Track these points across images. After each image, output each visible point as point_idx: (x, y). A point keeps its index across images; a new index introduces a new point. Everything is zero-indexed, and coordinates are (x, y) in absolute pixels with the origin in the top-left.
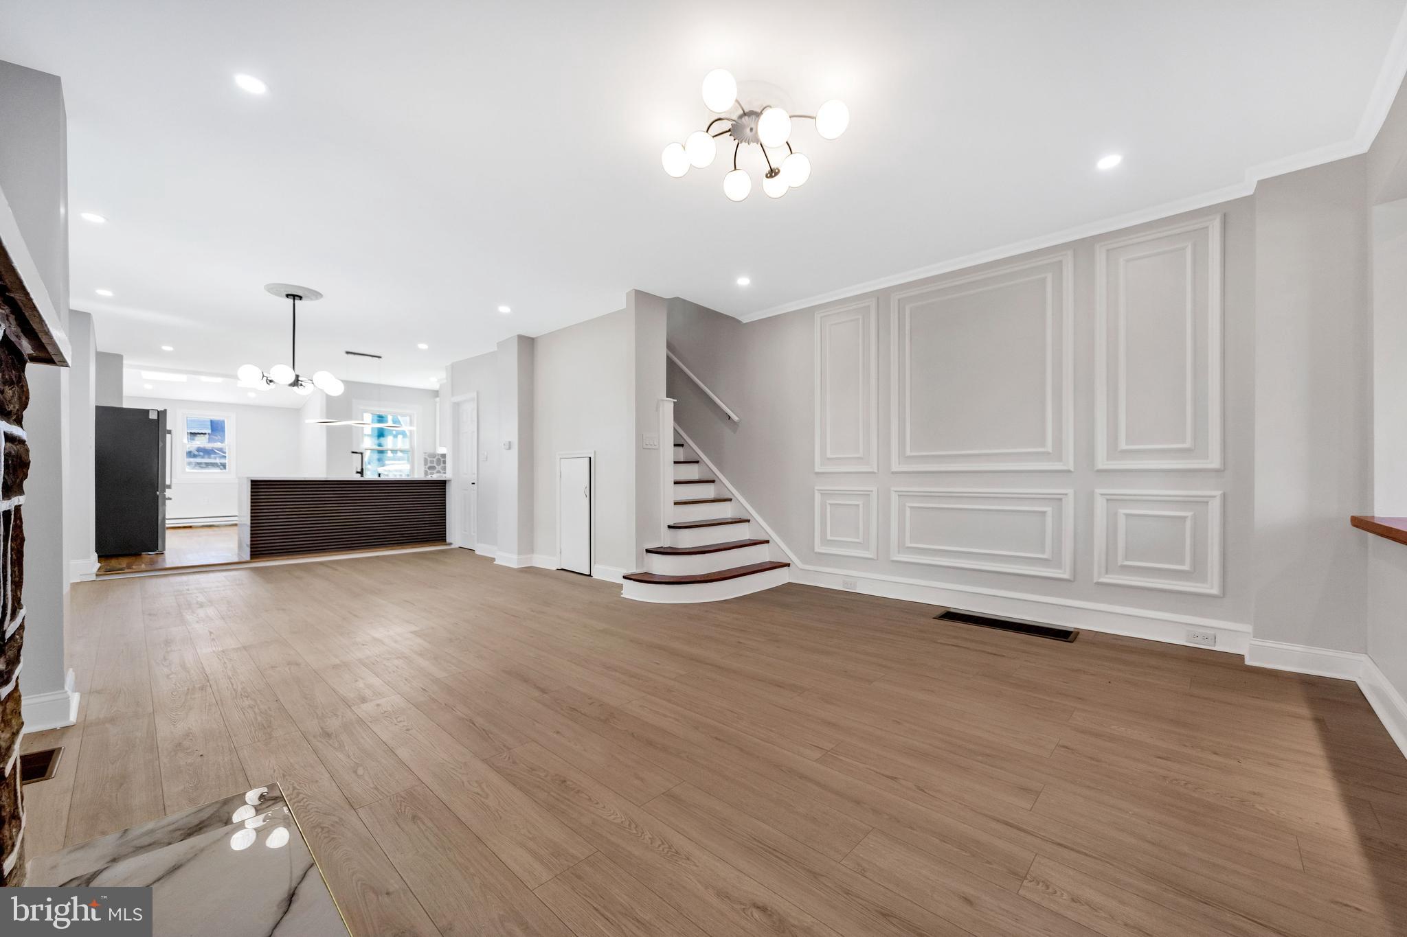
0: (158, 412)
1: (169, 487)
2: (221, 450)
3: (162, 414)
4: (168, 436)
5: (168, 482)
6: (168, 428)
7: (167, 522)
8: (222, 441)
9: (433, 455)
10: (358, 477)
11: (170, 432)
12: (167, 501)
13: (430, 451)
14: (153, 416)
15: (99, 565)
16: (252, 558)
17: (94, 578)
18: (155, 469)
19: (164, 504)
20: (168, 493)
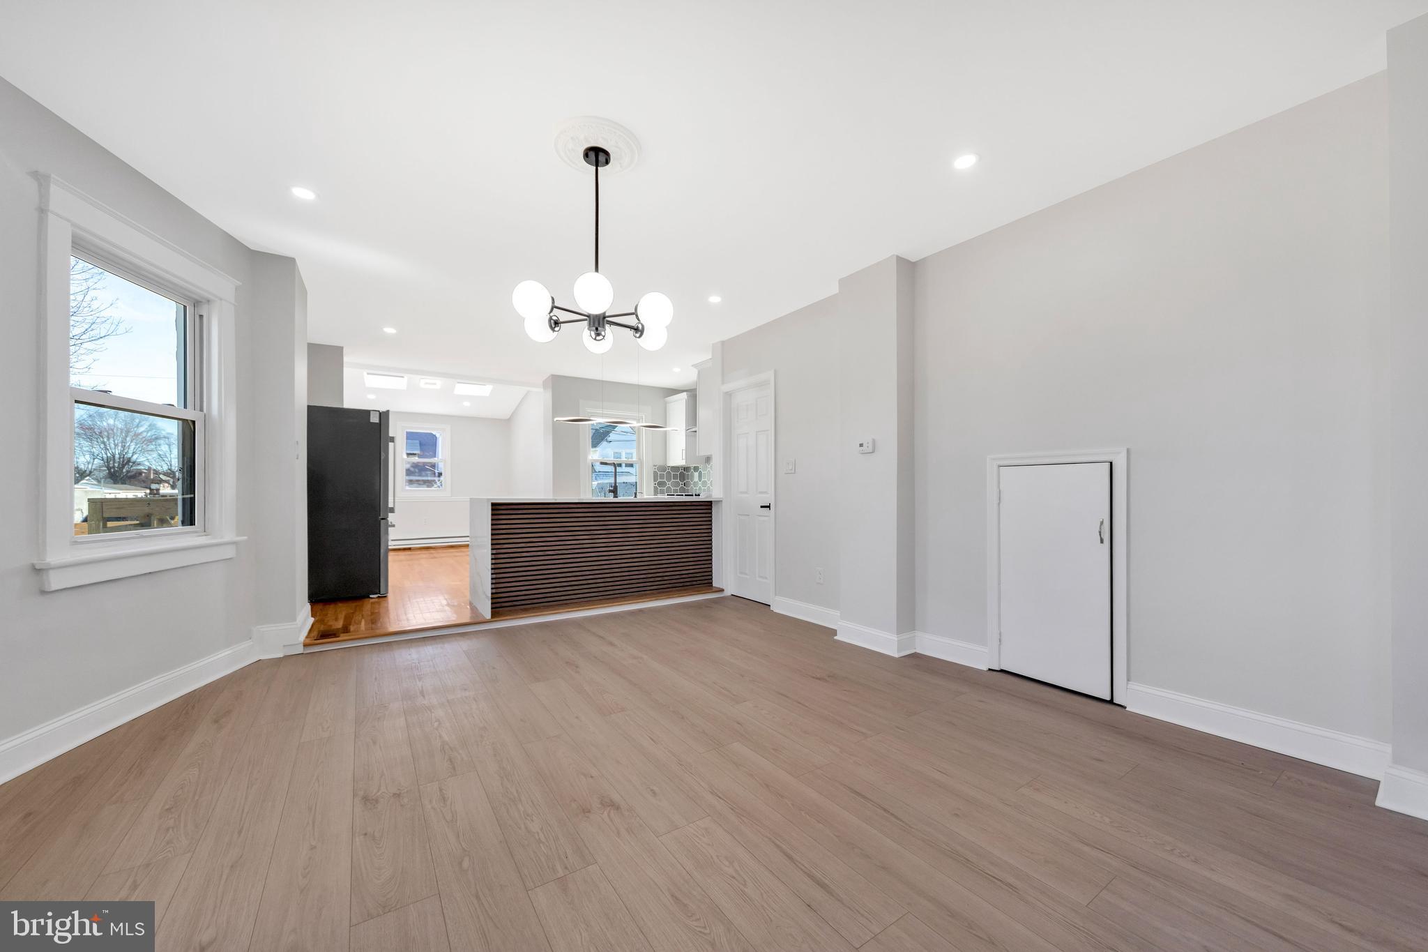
0: (380, 414)
1: (392, 510)
2: (433, 466)
3: (384, 416)
4: (391, 445)
5: (391, 505)
6: (391, 435)
7: (390, 543)
8: (434, 455)
9: (663, 468)
10: (610, 498)
11: (392, 439)
12: (390, 529)
13: (660, 463)
14: (374, 419)
15: (313, 619)
16: (492, 617)
17: (300, 650)
18: (377, 488)
19: (387, 533)
20: (391, 517)
